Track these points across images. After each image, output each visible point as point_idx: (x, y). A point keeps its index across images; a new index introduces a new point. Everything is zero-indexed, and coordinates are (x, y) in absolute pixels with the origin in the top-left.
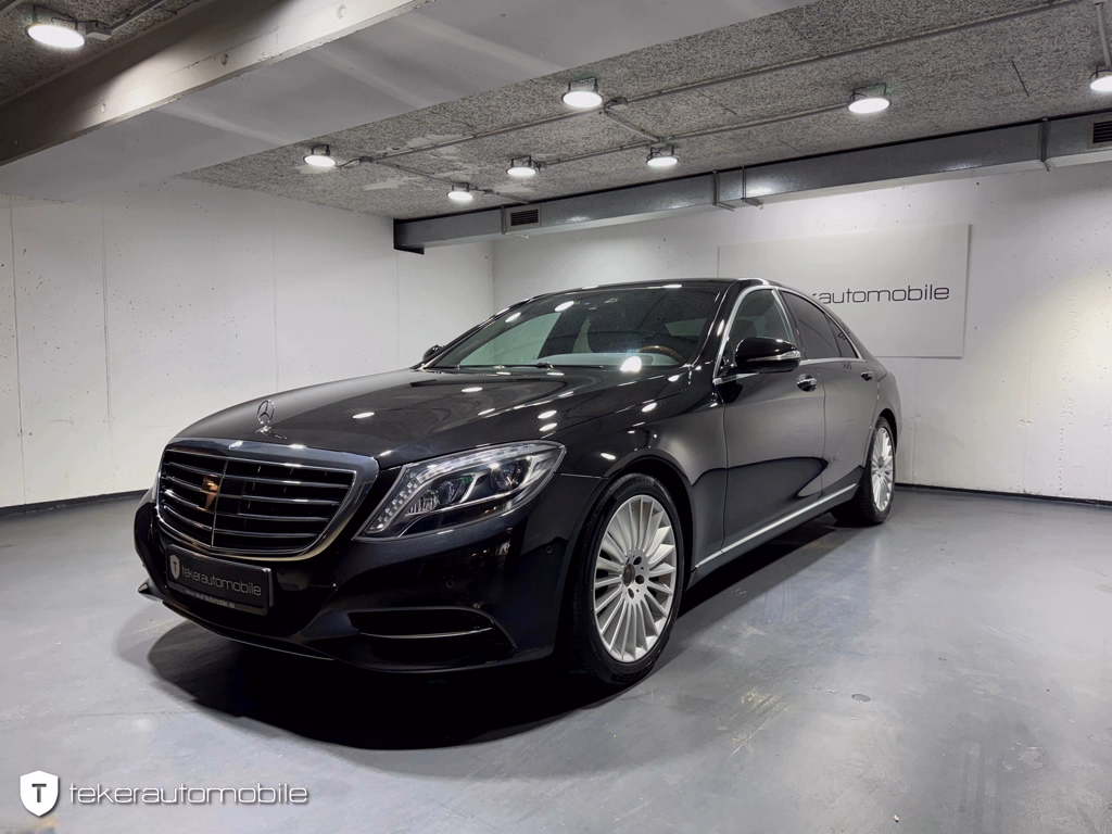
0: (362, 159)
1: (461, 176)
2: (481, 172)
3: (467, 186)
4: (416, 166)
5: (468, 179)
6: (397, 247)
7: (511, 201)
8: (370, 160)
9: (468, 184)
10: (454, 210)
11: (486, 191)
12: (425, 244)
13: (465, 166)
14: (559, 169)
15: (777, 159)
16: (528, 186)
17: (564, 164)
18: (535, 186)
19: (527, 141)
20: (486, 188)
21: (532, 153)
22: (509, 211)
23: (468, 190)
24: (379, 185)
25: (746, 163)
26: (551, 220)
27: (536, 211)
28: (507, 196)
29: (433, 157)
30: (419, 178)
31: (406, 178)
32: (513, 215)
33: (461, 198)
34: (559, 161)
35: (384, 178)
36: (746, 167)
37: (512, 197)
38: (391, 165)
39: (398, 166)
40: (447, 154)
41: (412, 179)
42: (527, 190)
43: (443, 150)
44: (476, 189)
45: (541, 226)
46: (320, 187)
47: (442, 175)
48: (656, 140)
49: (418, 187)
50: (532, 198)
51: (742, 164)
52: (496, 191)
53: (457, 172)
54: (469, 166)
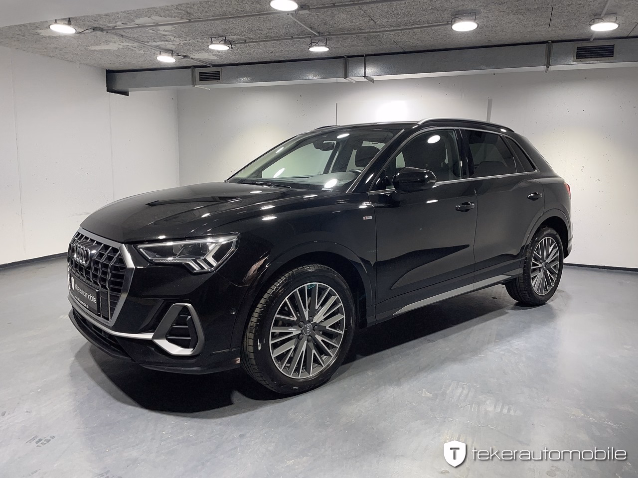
0: (95, 29)
1: (169, 45)
2: (185, 44)
3: (171, 52)
4: (135, 36)
5: (173, 48)
6: (109, 90)
7: (199, 64)
8: (102, 30)
9: (174, 51)
10: (159, 67)
11: (184, 57)
12: (129, 89)
13: (173, 39)
14: (242, 47)
15: (387, 52)
16: (215, 55)
17: (247, 44)
18: (221, 56)
20: (184, 54)
21: (227, 34)
22: (198, 71)
23: (172, 55)
25: (367, 53)
26: (230, 79)
27: (218, 73)
28: (199, 60)
30: (136, 44)
31: (125, 44)
32: (201, 74)
33: (167, 59)
34: (246, 42)
35: (107, 42)
36: (367, 55)
37: (202, 61)
38: (116, 34)
39: (122, 36)
40: (164, 31)
41: (129, 45)
42: (215, 58)
43: (160, 28)
44: (177, 54)
45: (222, 83)
46: (53, 46)
47: (155, 44)
48: (318, 35)
49: (132, 50)
50: (216, 63)
51: (364, 53)
52: (191, 56)
53: (166, 42)
54: (177, 40)
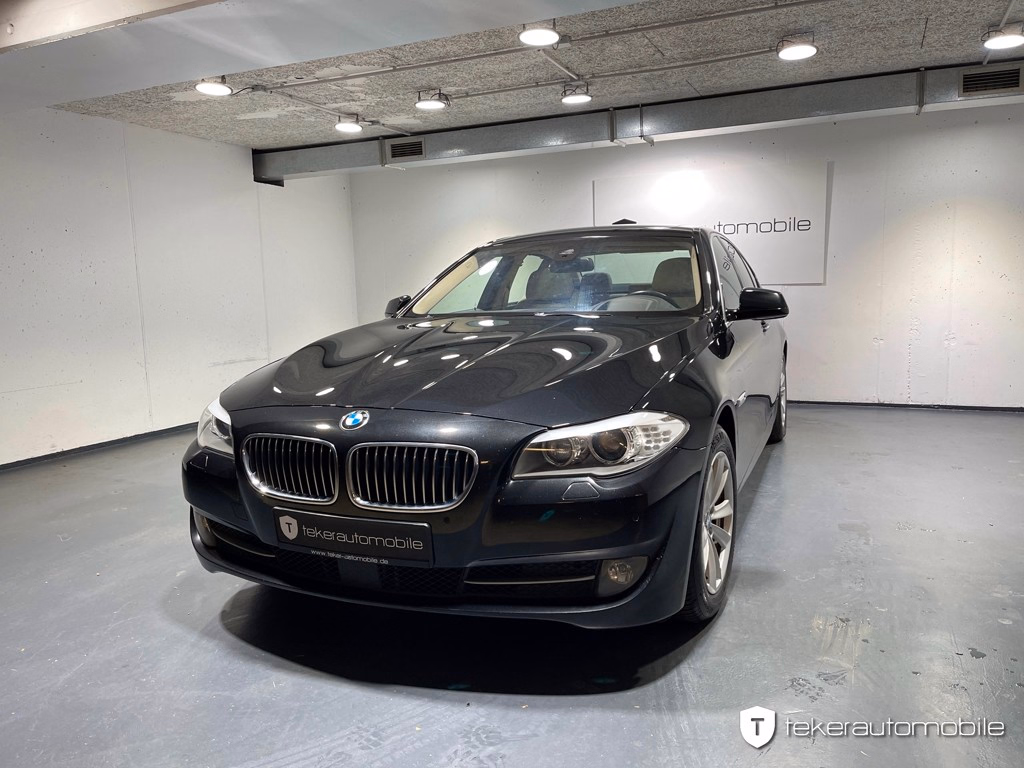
0: (254, 88)
1: (355, 107)
2: (378, 104)
3: (356, 117)
4: (310, 96)
5: (359, 110)
6: (257, 179)
7: (393, 132)
8: (264, 89)
9: (358, 115)
10: (331, 140)
11: (373, 122)
12: (285, 176)
14: (461, 102)
15: (675, 98)
16: (420, 118)
17: (469, 99)
18: (426, 118)
20: (373, 119)
21: (442, 85)
22: (388, 143)
23: (357, 121)
24: (259, 115)
26: (435, 153)
27: (420, 143)
28: (392, 127)
29: (334, 87)
30: (308, 107)
31: (292, 108)
32: (393, 146)
33: (349, 128)
34: (467, 95)
35: (266, 107)
36: (643, 105)
37: (397, 128)
38: (283, 93)
39: (290, 96)
40: (353, 85)
41: (297, 109)
43: (349, 82)
44: (364, 120)
45: (425, 158)
47: (335, 105)
49: (299, 117)
50: (417, 130)
51: (640, 102)
52: (382, 122)
53: (352, 103)
54: (369, 98)
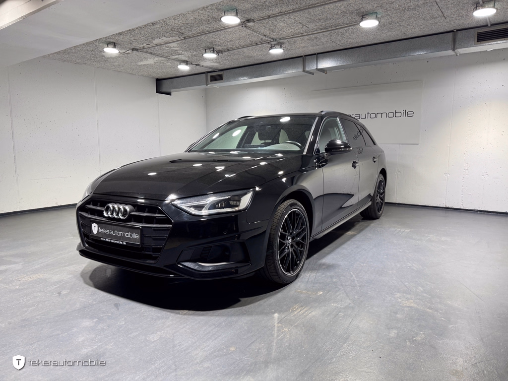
0: (133, 50)
2: (192, 55)
4: (160, 53)
6: (158, 92)
8: (137, 50)
9: (187, 61)
11: (197, 65)
13: (183, 53)
14: (229, 54)
15: (332, 50)
17: (231, 52)
19: (210, 41)
21: (214, 46)
23: (187, 64)
24: (145, 62)
26: (229, 79)
27: (222, 75)
28: (207, 67)
32: (211, 76)
33: (184, 68)
34: (228, 50)
35: (145, 59)
36: (318, 54)
38: (147, 52)
39: (151, 53)
40: (174, 47)
41: (159, 59)
42: (216, 64)
43: (170, 45)
44: (191, 64)
47: (174, 57)
48: (272, 40)
49: (163, 63)
50: (219, 69)
51: (316, 52)
52: (201, 65)
53: (180, 56)
54: (185, 53)
